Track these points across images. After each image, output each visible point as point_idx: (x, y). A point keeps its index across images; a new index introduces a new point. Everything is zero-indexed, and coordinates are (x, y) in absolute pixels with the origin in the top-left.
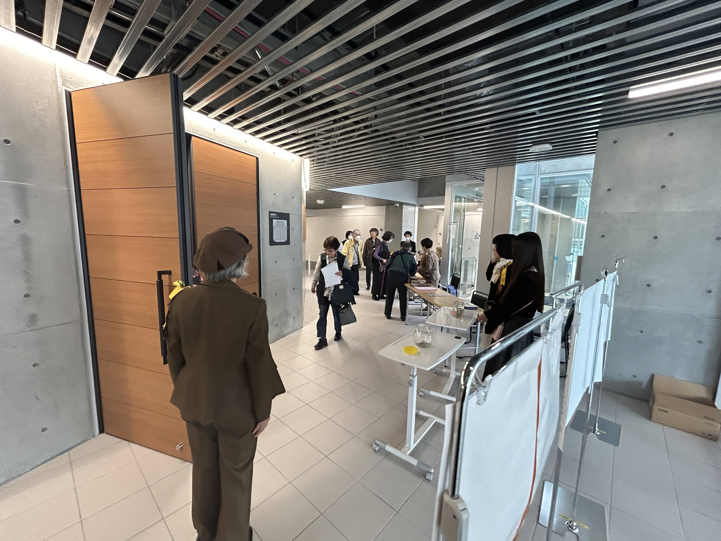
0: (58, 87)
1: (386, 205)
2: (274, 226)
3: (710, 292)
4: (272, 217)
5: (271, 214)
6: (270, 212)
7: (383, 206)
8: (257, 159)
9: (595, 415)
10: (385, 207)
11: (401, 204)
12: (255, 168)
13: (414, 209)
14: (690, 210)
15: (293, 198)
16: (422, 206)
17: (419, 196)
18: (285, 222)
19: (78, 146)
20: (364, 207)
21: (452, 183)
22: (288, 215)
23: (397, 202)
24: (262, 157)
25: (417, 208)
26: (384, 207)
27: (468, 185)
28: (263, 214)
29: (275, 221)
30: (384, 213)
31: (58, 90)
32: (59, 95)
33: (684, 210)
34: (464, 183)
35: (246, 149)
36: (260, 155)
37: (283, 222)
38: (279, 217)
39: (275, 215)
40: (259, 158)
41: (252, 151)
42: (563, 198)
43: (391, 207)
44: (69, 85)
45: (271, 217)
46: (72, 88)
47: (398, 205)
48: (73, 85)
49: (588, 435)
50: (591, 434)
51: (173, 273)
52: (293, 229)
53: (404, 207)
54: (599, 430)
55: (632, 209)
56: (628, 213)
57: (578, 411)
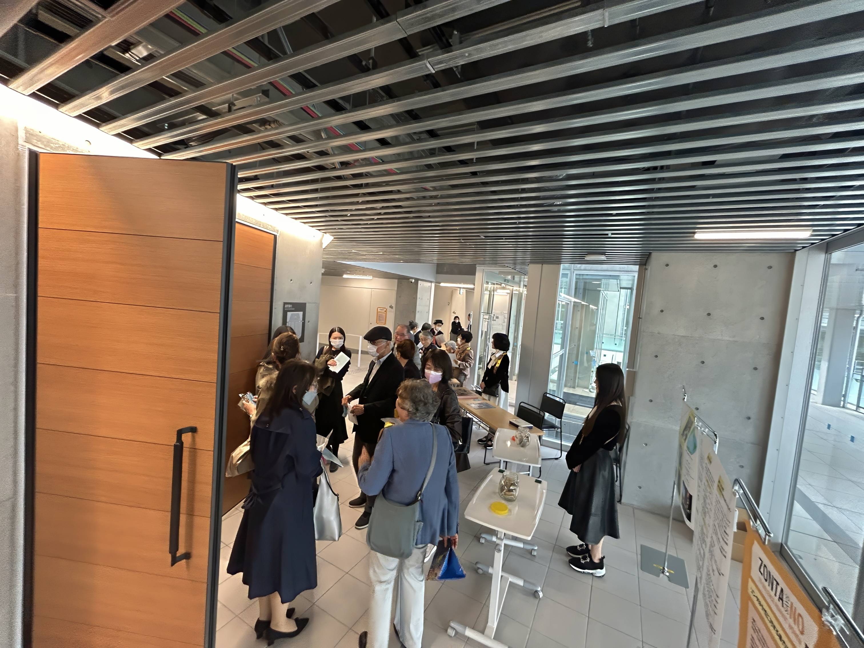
0: (18, 144)
1: (398, 279)
2: (288, 321)
4: (287, 309)
5: (286, 306)
6: (285, 304)
8: (275, 237)
9: (664, 551)
10: (397, 280)
11: (417, 280)
12: (272, 248)
13: (430, 286)
14: (731, 339)
15: (311, 283)
16: (440, 283)
17: (437, 273)
18: (301, 313)
19: (40, 232)
20: (372, 278)
21: (484, 268)
22: (305, 304)
23: (412, 278)
24: (280, 234)
25: (433, 285)
27: (499, 272)
28: (276, 307)
29: (289, 314)
30: (396, 289)
31: (18, 149)
32: (18, 156)
33: (727, 338)
35: (263, 226)
36: (279, 233)
37: (298, 314)
38: (294, 309)
39: (290, 306)
40: (278, 235)
41: (270, 227)
42: (588, 290)
43: (404, 283)
44: (35, 141)
46: (40, 146)
47: (413, 281)
48: (42, 143)
49: (659, 576)
50: (661, 575)
51: (199, 430)
52: (309, 322)
53: (419, 282)
54: (669, 571)
55: (682, 332)
56: (678, 336)
57: (642, 546)
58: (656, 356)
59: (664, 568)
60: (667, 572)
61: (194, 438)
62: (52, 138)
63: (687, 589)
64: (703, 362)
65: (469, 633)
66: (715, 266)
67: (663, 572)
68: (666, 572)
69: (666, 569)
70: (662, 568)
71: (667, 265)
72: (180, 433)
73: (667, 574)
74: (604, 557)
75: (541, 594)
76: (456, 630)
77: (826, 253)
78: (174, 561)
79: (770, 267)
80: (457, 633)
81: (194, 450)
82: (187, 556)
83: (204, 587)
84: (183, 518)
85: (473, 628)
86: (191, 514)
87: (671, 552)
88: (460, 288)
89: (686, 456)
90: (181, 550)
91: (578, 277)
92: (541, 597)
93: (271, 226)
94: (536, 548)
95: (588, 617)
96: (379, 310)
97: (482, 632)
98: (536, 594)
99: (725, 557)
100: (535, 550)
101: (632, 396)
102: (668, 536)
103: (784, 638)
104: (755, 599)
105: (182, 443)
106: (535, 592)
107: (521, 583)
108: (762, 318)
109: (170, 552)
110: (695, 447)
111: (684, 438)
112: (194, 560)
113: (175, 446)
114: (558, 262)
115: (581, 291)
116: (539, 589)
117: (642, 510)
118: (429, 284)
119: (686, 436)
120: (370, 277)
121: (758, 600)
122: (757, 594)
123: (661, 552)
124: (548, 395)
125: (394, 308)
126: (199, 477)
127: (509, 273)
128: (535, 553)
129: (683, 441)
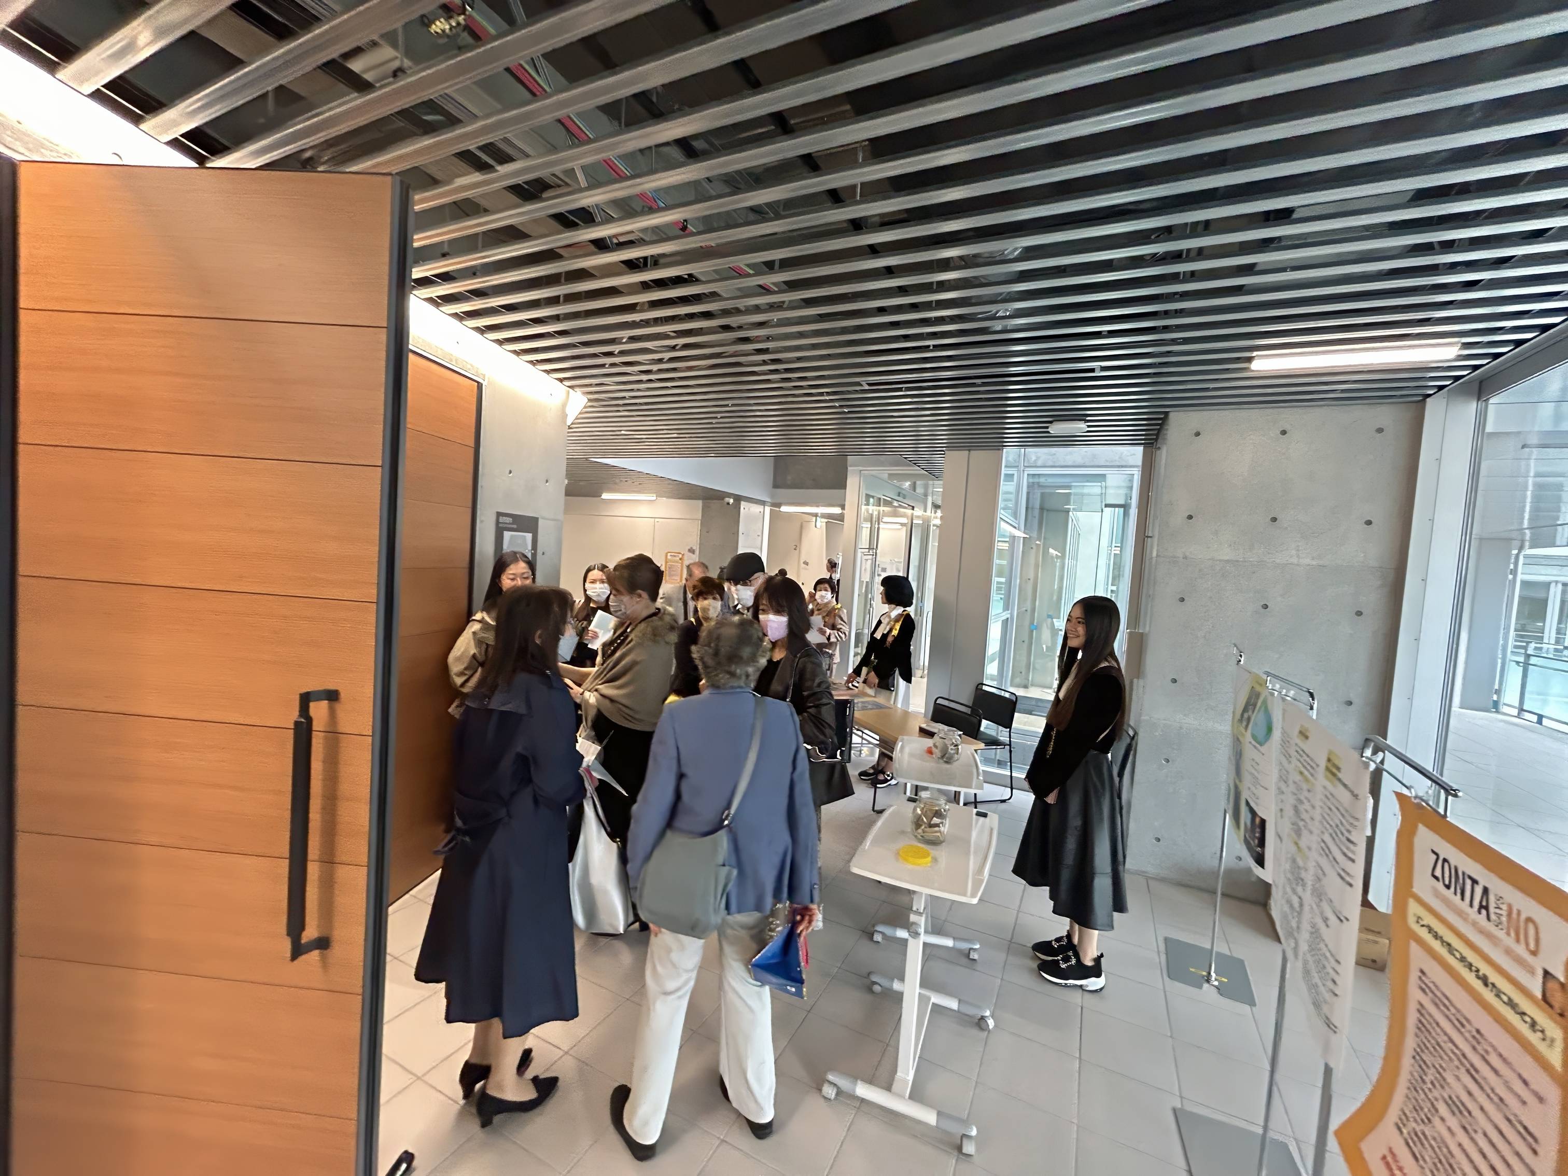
1: (704, 498)
3: (1350, 703)
4: (503, 525)
6: (499, 514)
7: (699, 499)
8: (480, 386)
9: (1208, 946)
10: (701, 502)
11: (738, 499)
12: (473, 407)
13: (762, 511)
14: (1314, 563)
15: (547, 481)
16: (779, 505)
17: (776, 486)
18: (529, 536)
19: (21, 315)
20: (655, 498)
21: (861, 468)
22: (535, 520)
23: (730, 495)
24: (488, 382)
25: (768, 509)
26: (699, 503)
27: (890, 475)
28: (483, 518)
29: (507, 535)
30: (699, 516)
33: (1307, 561)
34: (883, 472)
35: (456, 363)
36: (486, 380)
37: (524, 538)
38: (515, 526)
39: (509, 520)
40: (484, 384)
41: (469, 366)
42: (1048, 510)
43: (715, 504)
45: (501, 525)
47: (731, 501)
48: (25, 144)
49: (1200, 987)
50: (1206, 985)
51: (343, 695)
52: (543, 554)
53: (743, 504)
54: (1217, 977)
55: (1226, 554)
56: (1220, 561)
57: (1166, 940)
58: (1182, 600)
59: (1209, 973)
60: (1216, 980)
61: (332, 713)
62: (44, 139)
63: (1254, 1008)
64: (1265, 607)
65: (863, 1090)
66: (1284, 432)
67: (1208, 981)
68: (1213, 979)
69: (1213, 974)
70: (1205, 973)
71: (1198, 434)
72: (306, 699)
73: (1216, 983)
74: (1102, 955)
75: (991, 1023)
76: (838, 1088)
77: (1479, 400)
78: (298, 951)
79: (1380, 430)
80: (839, 1092)
81: (334, 734)
82: (323, 943)
83: (356, 1005)
84: (313, 870)
85: (871, 1081)
86: (329, 860)
87: (1221, 947)
88: (816, 515)
89: (1250, 752)
90: (310, 933)
91: (1031, 480)
92: (991, 1027)
93: (471, 365)
94: (977, 946)
95: (1080, 1058)
96: (669, 557)
97: (888, 1088)
98: (983, 1025)
99: (1351, 885)
100: (975, 950)
101: (1138, 678)
102: (1214, 923)
103: (1493, 977)
104: (1424, 933)
105: (309, 720)
106: (980, 1019)
107: (953, 1004)
108: (1369, 523)
109: (288, 935)
110: (1269, 729)
111: (1244, 723)
112: (337, 950)
113: (297, 723)
114: (997, 443)
115: (1037, 512)
116: (988, 1013)
117: (1163, 880)
118: (760, 508)
119: (1249, 719)
120: (652, 497)
121: (1430, 930)
122: (1429, 919)
123: (1203, 948)
124: (985, 688)
125: (697, 552)
126: (345, 788)
127: (905, 477)
128: (975, 956)
129: (1243, 730)
